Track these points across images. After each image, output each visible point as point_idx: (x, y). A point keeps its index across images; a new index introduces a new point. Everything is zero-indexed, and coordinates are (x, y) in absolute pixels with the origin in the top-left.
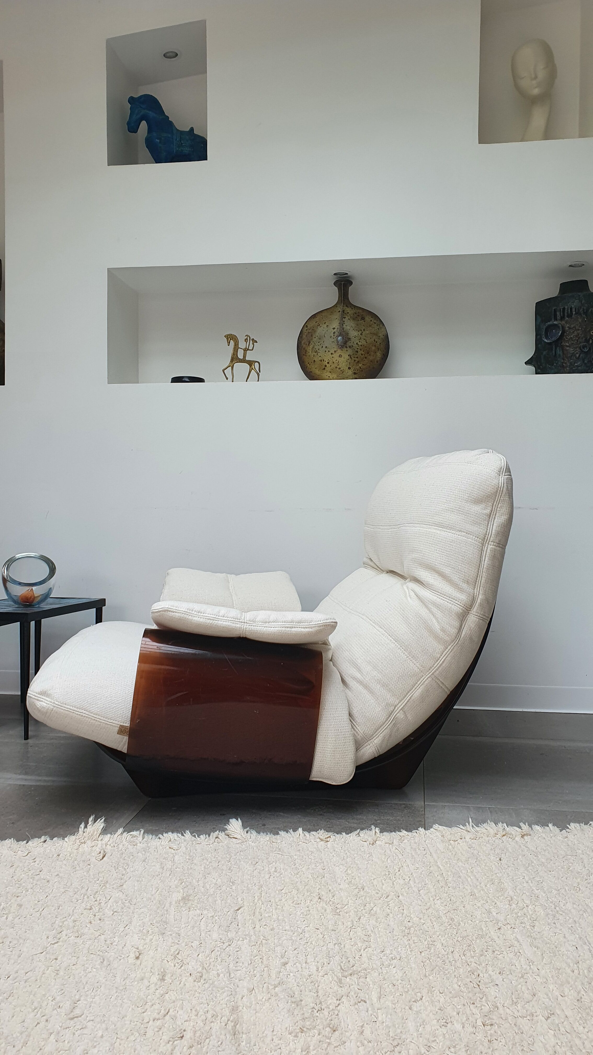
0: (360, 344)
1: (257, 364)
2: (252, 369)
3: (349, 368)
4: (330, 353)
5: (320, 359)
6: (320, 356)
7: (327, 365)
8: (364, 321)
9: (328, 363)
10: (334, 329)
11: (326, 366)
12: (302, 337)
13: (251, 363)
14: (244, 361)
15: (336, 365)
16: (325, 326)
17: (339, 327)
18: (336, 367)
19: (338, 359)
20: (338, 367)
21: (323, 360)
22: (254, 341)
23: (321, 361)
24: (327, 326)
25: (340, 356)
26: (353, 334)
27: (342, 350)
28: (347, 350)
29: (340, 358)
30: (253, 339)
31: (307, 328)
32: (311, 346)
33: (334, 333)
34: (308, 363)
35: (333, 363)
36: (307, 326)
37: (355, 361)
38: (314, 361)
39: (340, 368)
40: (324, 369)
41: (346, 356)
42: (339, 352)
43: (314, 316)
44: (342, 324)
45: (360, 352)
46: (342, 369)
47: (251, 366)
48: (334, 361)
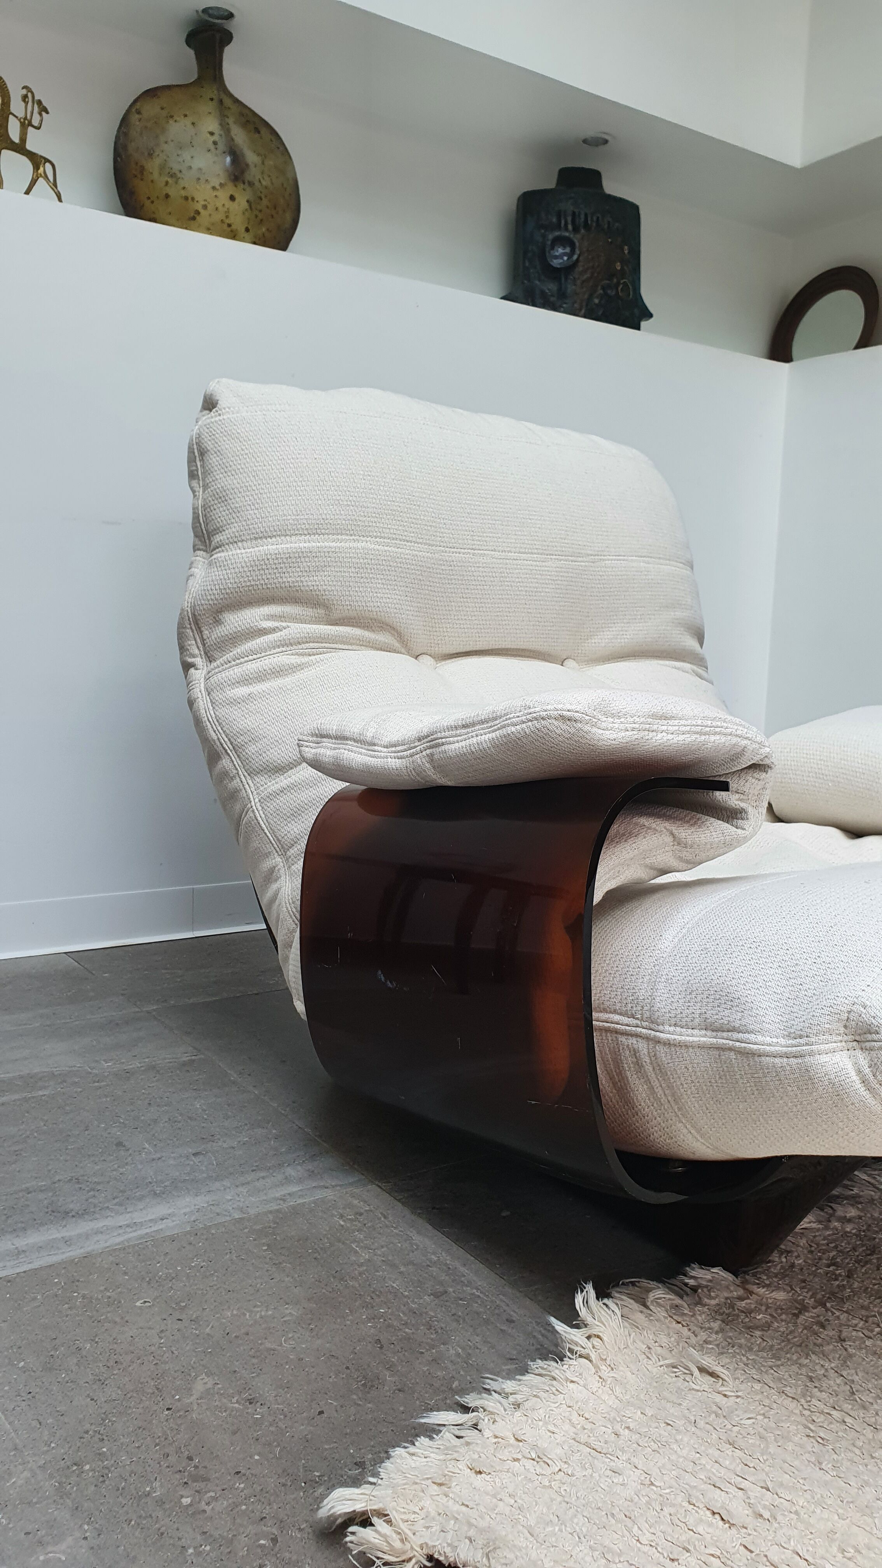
0: (264, 183)
1: (48, 166)
2: (41, 176)
3: (247, 230)
4: (209, 187)
5: (183, 193)
6: (184, 188)
7: (202, 211)
8: (261, 138)
9: (205, 207)
10: (212, 134)
11: (198, 213)
12: (126, 134)
13: (37, 161)
14: (20, 148)
15: (220, 216)
16: (188, 122)
17: (222, 132)
18: (222, 221)
19: (228, 204)
20: (227, 221)
21: (193, 199)
22: (44, 110)
23: (186, 198)
24: (193, 124)
25: (232, 198)
26: (251, 157)
27: (236, 186)
28: (244, 190)
29: (231, 203)
30: (40, 102)
31: (141, 116)
32: (157, 162)
33: (215, 143)
34: (149, 198)
35: (217, 209)
36: (139, 112)
37: (256, 216)
38: (167, 196)
39: (229, 225)
40: (194, 218)
41: (242, 202)
42: (230, 189)
43: (151, 93)
44: (225, 128)
45: (265, 202)
46: (233, 227)
47: (36, 167)
48: (219, 205)
